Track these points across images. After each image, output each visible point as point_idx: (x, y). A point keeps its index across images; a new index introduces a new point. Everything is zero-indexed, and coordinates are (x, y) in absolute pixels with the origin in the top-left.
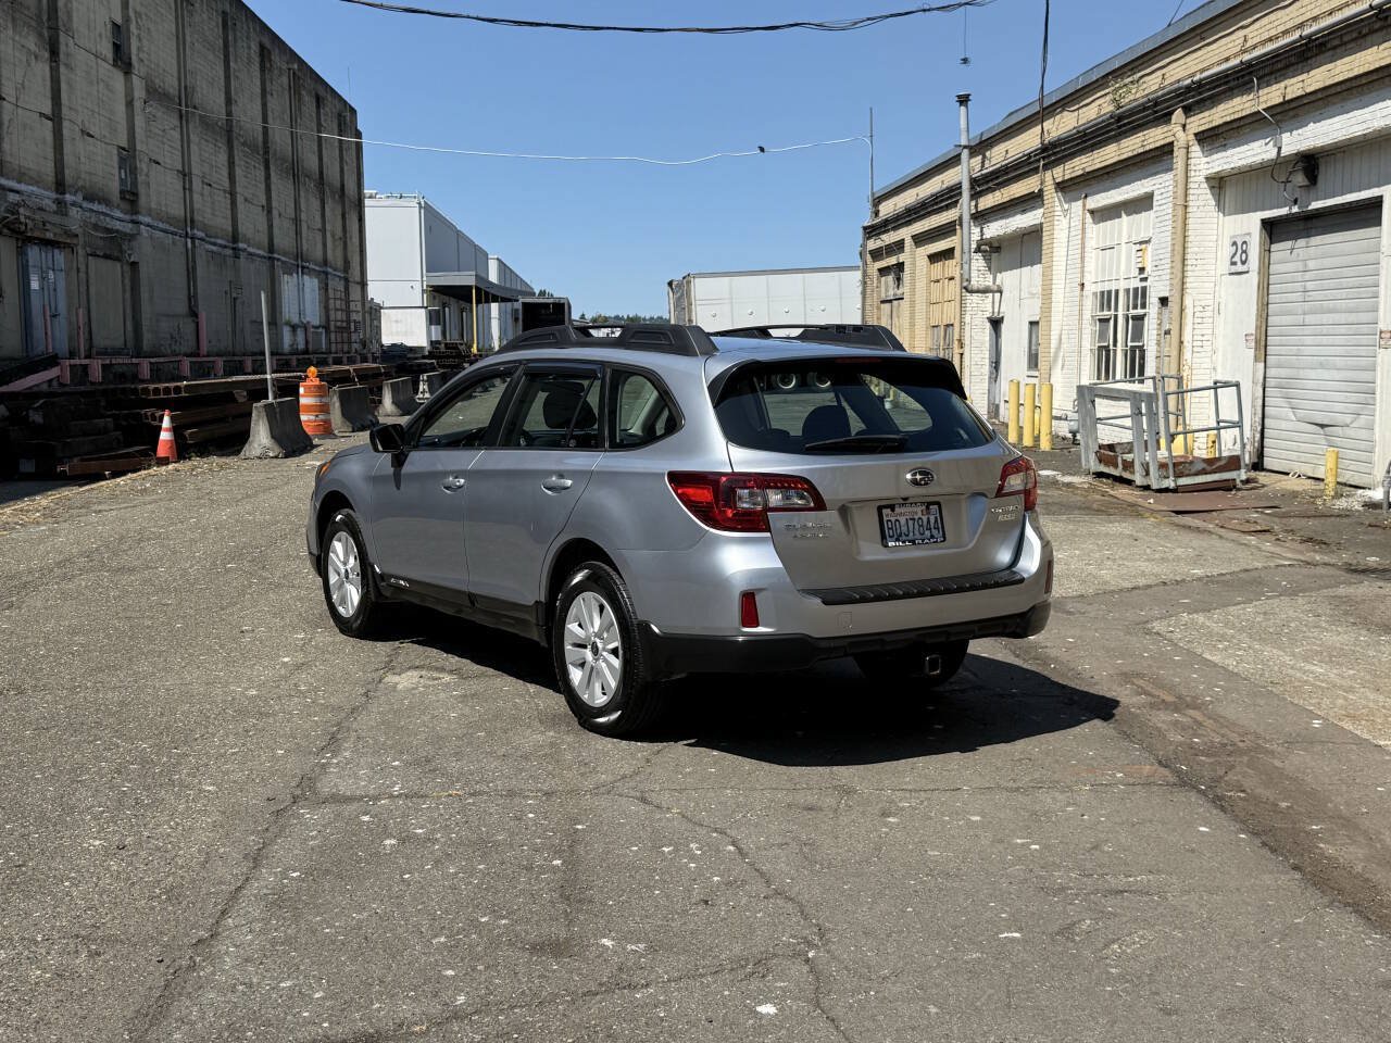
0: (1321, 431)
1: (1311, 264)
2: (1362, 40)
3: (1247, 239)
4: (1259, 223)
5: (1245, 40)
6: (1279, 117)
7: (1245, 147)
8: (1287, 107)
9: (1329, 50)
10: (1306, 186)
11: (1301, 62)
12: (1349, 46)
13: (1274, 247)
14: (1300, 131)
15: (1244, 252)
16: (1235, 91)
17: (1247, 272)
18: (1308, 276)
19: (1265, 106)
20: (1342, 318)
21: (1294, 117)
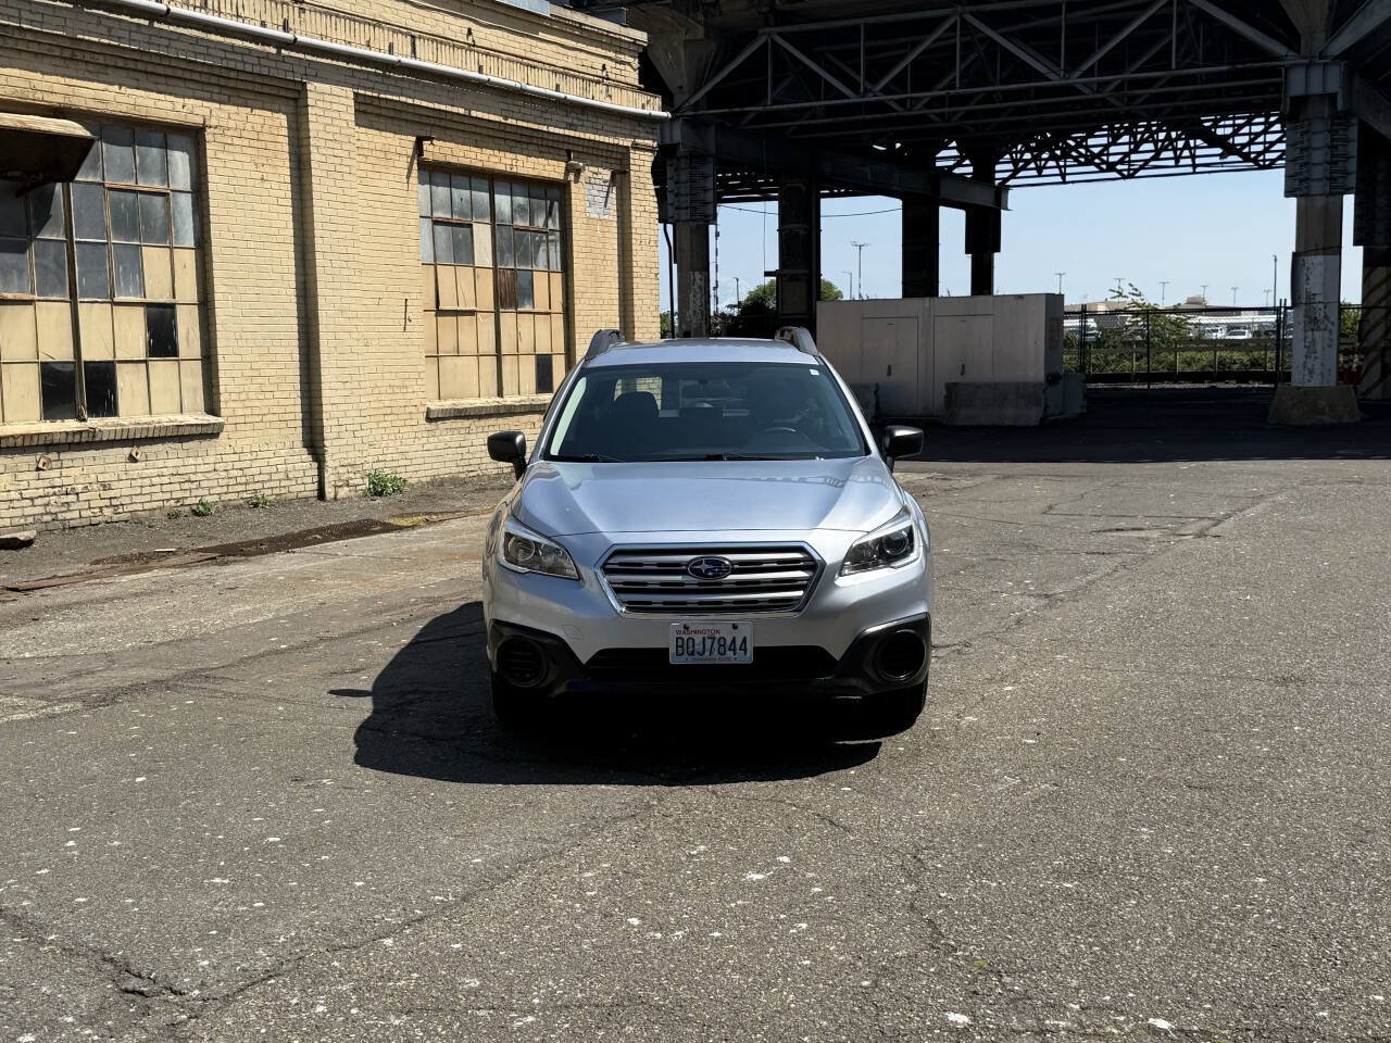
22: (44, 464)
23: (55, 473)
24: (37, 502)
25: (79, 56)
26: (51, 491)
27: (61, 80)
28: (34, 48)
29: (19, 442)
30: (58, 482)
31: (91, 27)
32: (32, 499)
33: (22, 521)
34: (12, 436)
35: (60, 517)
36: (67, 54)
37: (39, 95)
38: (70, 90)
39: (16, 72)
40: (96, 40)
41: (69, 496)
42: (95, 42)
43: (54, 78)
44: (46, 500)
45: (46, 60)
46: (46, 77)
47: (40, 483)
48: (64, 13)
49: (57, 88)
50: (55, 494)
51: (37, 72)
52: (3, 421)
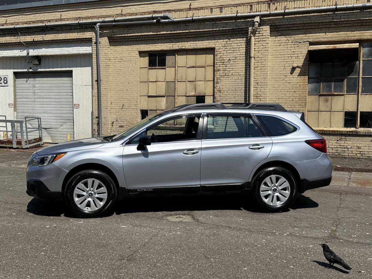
0: (45, 130)
1: (37, 85)
2: (71, 30)
3: (7, 77)
4: (13, 72)
5: (6, 21)
6: (28, 45)
7: (10, 51)
8: (34, 43)
9: (55, 30)
10: (37, 64)
11: (42, 31)
12: (64, 31)
13: (17, 80)
14: (38, 50)
15: (6, 80)
16: (6, 35)
17: (8, 86)
18: (35, 88)
19: (24, 41)
20: (54, 100)
21: (35, 45)
22: (339, 139)
23: (343, 142)
24: (333, 149)
25: (364, 24)
26: (339, 146)
27: (358, 32)
28: (348, 25)
29: (331, 132)
30: (342, 144)
31: (366, 15)
32: (332, 148)
34: (329, 131)
35: (341, 154)
36: (360, 24)
37: (350, 38)
38: (361, 35)
39: (343, 33)
40: (368, 18)
41: (345, 149)
42: (368, 19)
43: (356, 32)
44: (337, 149)
45: (353, 27)
46: (353, 33)
47: (336, 144)
48: (357, 14)
49: (356, 35)
50: (340, 148)
51: (350, 31)
52: (330, 127)
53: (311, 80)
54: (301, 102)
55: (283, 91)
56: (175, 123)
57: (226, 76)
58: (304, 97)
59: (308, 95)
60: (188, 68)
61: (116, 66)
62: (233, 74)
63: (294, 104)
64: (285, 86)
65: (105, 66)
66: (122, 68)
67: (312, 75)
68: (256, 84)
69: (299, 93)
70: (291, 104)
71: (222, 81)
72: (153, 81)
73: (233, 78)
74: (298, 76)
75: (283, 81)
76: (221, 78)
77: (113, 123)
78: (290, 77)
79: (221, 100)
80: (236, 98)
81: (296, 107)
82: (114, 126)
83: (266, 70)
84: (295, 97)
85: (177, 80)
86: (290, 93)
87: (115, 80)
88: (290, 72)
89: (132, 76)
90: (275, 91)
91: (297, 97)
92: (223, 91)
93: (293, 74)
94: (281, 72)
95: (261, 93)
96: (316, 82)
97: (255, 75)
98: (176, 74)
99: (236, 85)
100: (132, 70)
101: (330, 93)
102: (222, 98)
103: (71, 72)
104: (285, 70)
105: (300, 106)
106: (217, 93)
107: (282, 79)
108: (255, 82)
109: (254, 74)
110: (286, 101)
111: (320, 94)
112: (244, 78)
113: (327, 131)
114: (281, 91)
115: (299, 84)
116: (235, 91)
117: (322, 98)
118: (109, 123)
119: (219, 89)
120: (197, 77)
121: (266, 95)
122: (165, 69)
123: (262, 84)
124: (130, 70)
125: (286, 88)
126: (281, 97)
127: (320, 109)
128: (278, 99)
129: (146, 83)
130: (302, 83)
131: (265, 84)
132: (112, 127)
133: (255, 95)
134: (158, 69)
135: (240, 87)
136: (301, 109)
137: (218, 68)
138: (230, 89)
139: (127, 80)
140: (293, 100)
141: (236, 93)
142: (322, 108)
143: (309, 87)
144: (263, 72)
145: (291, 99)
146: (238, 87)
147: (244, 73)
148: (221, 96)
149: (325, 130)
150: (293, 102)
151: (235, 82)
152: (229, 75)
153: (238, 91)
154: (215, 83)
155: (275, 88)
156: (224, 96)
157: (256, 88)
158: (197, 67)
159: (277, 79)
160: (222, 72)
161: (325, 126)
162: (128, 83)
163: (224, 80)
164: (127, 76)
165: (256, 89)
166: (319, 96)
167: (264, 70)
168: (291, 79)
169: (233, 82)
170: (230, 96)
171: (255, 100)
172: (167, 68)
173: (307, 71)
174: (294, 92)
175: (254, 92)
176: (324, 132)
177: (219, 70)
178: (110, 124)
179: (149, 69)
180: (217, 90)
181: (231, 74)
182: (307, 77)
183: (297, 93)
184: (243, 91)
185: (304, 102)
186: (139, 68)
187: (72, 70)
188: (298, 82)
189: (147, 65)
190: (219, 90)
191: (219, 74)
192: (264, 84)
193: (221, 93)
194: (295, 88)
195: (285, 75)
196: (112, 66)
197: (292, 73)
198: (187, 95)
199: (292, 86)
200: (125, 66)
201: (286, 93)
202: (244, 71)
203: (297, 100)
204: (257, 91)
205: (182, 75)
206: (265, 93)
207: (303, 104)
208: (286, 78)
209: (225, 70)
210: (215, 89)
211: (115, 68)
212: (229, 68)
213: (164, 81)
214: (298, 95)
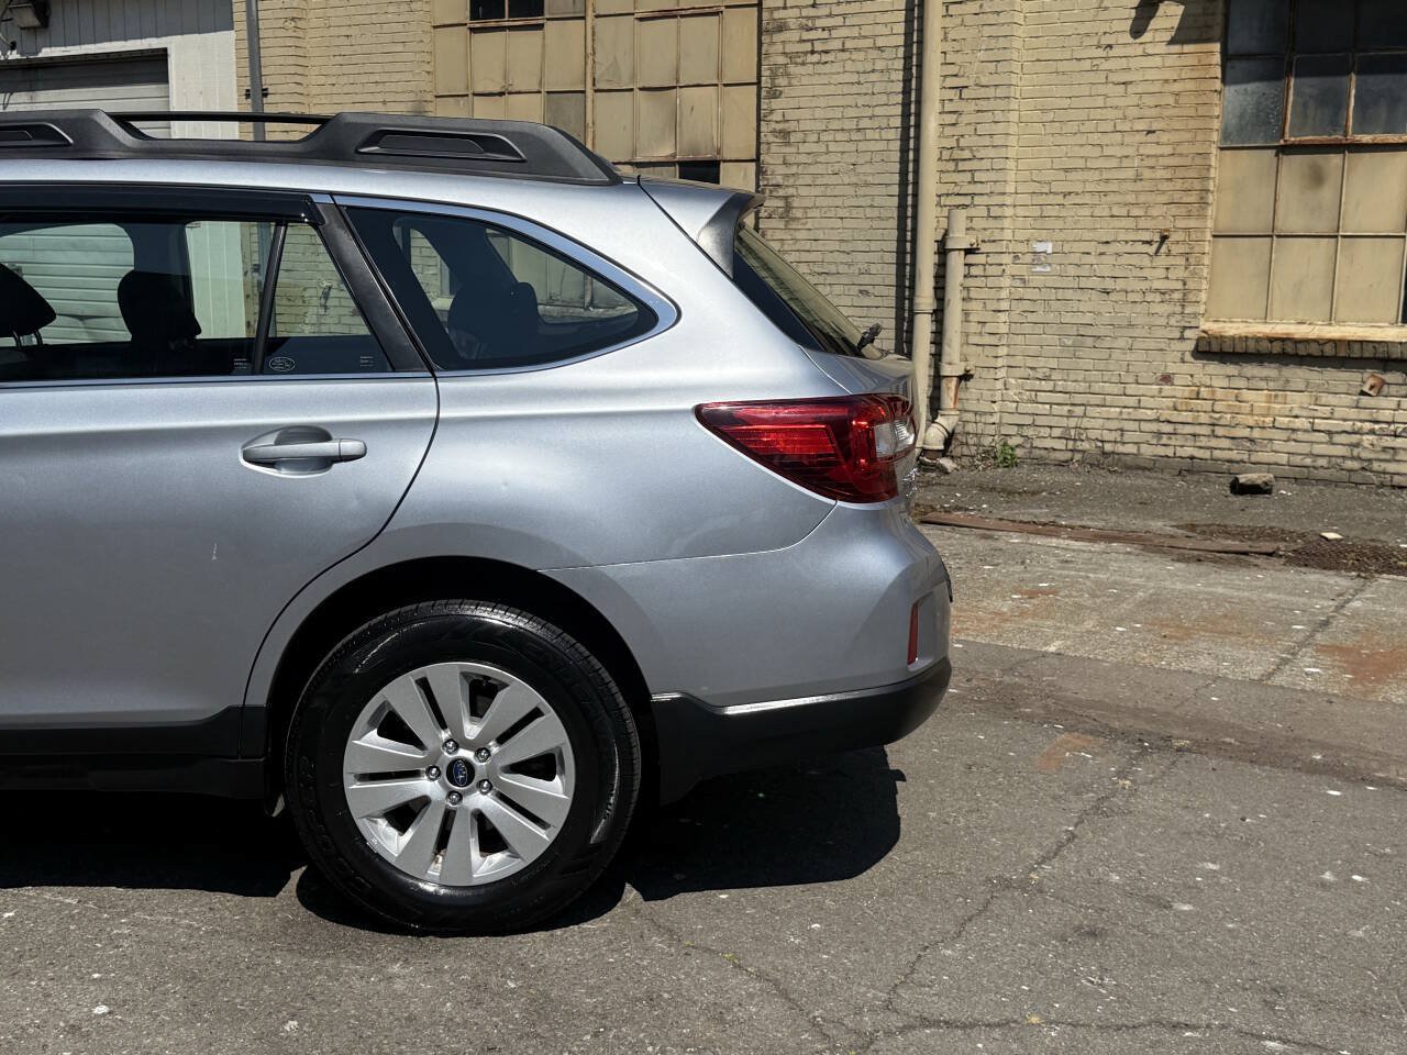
0: (80, 323)
10: (35, 28)
22: (1372, 387)
23: (1392, 402)
24: (1337, 438)
26: (1368, 426)
29: (1329, 351)
30: (1386, 415)
32: (1330, 433)
33: (1308, 461)
34: (1315, 341)
35: (1376, 466)
41: (1399, 440)
44: (1354, 439)
47: (1353, 413)
50: (1372, 432)
52: (1331, 319)
53: (1241, 66)
54: (1179, 184)
55: (1090, 126)
56: (588, 299)
57: (815, 58)
58: (1198, 160)
59: (1222, 149)
60: (641, 19)
61: (334, 21)
62: (849, 44)
63: (1142, 198)
64: (1100, 102)
65: (280, 23)
66: (352, 31)
67: (1243, 40)
68: (952, 94)
69: (1175, 137)
70: (1131, 198)
71: (794, 82)
72: (487, 91)
73: (849, 66)
74: (1172, 42)
75: (1092, 77)
76: (792, 69)
77: (326, 296)
78: (1129, 51)
79: (791, 181)
80: (859, 169)
81: (1154, 212)
82: (332, 311)
83: (1002, 18)
84: (1152, 162)
85: (594, 85)
86: (1128, 139)
87: (328, 89)
88: (1127, 25)
89: (398, 67)
90: (1050, 128)
91: (1162, 161)
92: (800, 136)
93: (1147, 37)
94: (1083, 29)
95: (974, 141)
96: (1261, 78)
97: (948, 47)
98: (590, 50)
99: (861, 101)
100: (398, 38)
101: (1338, 137)
102: (794, 170)
103: (161, 56)
104: (1103, 15)
105: (1174, 210)
106: (774, 148)
107: (1087, 65)
108: (950, 82)
109: (945, 39)
110: (1107, 181)
111: (1282, 142)
112: (901, 67)
113: (1307, 341)
114: (1083, 129)
115: (1177, 87)
116: (855, 136)
117: (1295, 164)
118: (307, 294)
119: (779, 127)
120: (682, 63)
121: (1002, 152)
122: (540, 27)
123: (982, 92)
124: (388, 38)
125: (1111, 114)
126: (1080, 163)
127: (1283, 225)
128: (1062, 175)
129: (462, 100)
130: (1190, 85)
131: (1000, 92)
132: (322, 311)
133: (946, 155)
134: (511, 28)
135: (878, 111)
136: (1181, 223)
137: (777, 15)
138: (834, 125)
139: (380, 88)
140: (1138, 179)
141: (862, 147)
142: (1291, 220)
143: (1227, 102)
144: (987, 31)
145: (1130, 174)
146: (869, 112)
147: (901, 40)
148: (791, 159)
149: (1296, 336)
150: (1139, 186)
151: (855, 89)
152: (826, 52)
153: (870, 134)
154: (763, 94)
155: (1050, 116)
156: (803, 158)
157: (955, 116)
158: (683, 13)
159: (1063, 66)
160: (794, 35)
161: (1300, 317)
162: (384, 102)
163: (805, 80)
164: (378, 68)
165: (951, 119)
166: (1277, 155)
167: (992, 19)
168: (1133, 63)
169: (846, 89)
170: (833, 158)
171: (946, 177)
172: (549, 25)
173: (1219, 19)
174: (1149, 132)
175: (941, 136)
176: (1290, 349)
177: (782, 27)
178: (315, 301)
179: (473, 30)
180: (774, 131)
181: (837, 45)
182: (1217, 47)
183: (1164, 138)
184: (895, 134)
185: (1197, 185)
186: (428, 27)
187: (165, 50)
188: (1166, 81)
189: (464, 14)
190: (780, 132)
191: (779, 48)
192: (991, 92)
193: (788, 144)
194: (1154, 112)
195: (1106, 40)
196: (314, 22)
197: (1137, 30)
198: (639, 159)
199: (1134, 100)
200: (366, 20)
201: (1105, 139)
202: (901, 28)
203: (1161, 173)
204: (957, 131)
205: (615, 58)
206: (998, 140)
207: (1193, 198)
208: (1107, 58)
209: (810, 24)
210: (764, 128)
211: (326, 32)
212: (830, 15)
213: (536, 88)
214: (1168, 150)
